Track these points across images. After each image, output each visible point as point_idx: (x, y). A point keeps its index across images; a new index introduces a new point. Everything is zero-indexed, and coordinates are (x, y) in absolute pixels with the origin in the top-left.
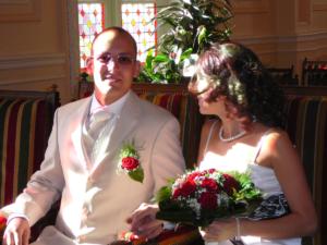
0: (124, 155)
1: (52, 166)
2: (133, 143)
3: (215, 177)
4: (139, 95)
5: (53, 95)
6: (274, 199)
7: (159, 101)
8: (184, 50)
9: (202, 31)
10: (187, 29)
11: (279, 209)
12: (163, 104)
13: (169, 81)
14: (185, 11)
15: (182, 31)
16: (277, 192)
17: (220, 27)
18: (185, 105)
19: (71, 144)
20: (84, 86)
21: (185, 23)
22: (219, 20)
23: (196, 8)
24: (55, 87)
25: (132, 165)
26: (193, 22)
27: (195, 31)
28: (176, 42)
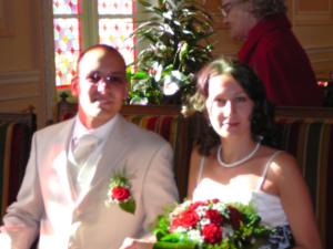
3: (219, 208)
5: (30, 118)
7: (146, 123)
8: (164, 67)
9: (183, 47)
10: (168, 44)
11: (284, 241)
12: (151, 126)
13: (149, 99)
14: (166, 26)
15: (163, 47)
16: (282, 223)
17: (202, 42)
18: (174, 128)
19: (54, 172)
20: (64, 108)
21: (166, 38)
22: (201, 35)
23: (177, 23)
24: (32, 108)
26: (174, 38)
27: (176, 47)
28: (156, 59)
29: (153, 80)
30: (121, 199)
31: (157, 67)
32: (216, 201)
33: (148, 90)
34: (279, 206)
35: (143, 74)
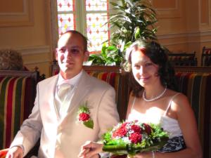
0: (81, 112)
1: (36, 119)
2: (86, 104)
3: (139, 124)
4: (89, 73)
5: (35, 74)
6: (176, 139)
7: (101, 77)
8: (126, 43)
9: (137, 31)
10: (128, 29)
12: (104, 78)
13: (116, 62)
14: (127, 17)
15: (125, 31)
16: (178, 135)
17: (149, 27)
20: (55, 68)
21: (127, 25)
22: (149, 23)
23: (134, 16)
24: (37, 68)
25: (86, 118)
26: (132, 25)
27: (133, 30)
28: (121, 38)
29: (119, 51)
30: (84, 120)
31: (122, 43)
32: (136, 121)
33: (116, 57)
34: (177, 125)
35: (112, 47)
